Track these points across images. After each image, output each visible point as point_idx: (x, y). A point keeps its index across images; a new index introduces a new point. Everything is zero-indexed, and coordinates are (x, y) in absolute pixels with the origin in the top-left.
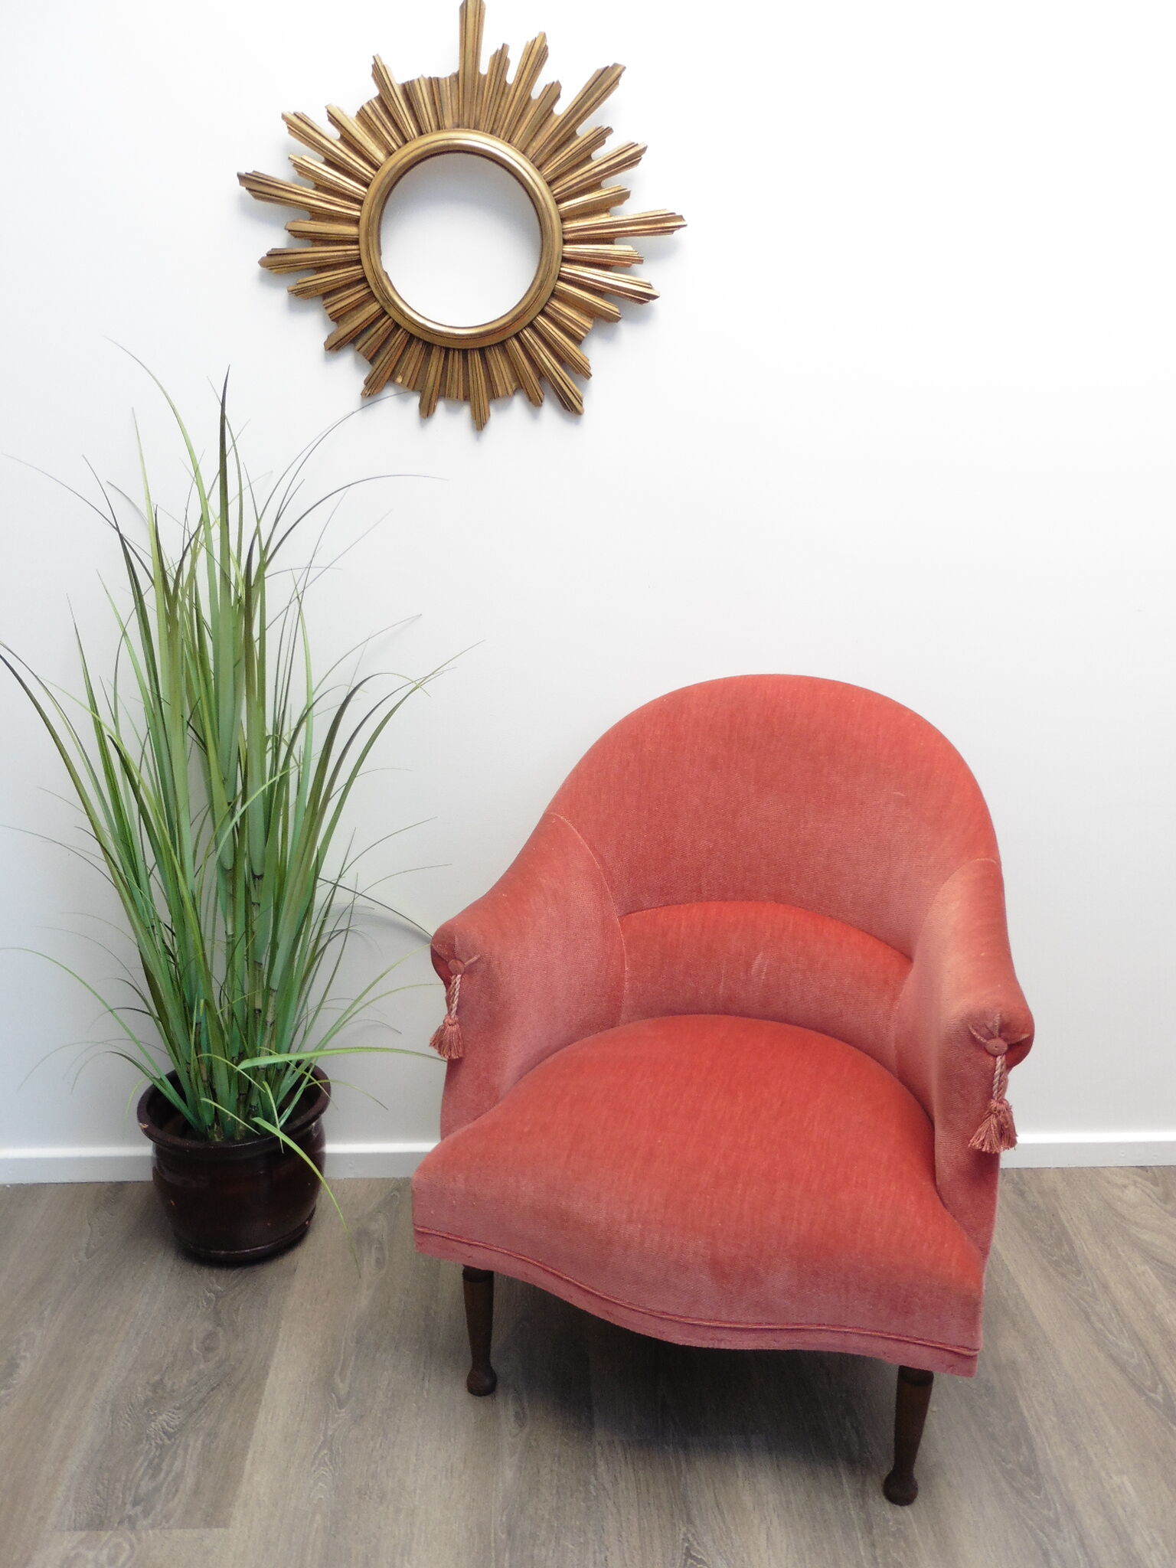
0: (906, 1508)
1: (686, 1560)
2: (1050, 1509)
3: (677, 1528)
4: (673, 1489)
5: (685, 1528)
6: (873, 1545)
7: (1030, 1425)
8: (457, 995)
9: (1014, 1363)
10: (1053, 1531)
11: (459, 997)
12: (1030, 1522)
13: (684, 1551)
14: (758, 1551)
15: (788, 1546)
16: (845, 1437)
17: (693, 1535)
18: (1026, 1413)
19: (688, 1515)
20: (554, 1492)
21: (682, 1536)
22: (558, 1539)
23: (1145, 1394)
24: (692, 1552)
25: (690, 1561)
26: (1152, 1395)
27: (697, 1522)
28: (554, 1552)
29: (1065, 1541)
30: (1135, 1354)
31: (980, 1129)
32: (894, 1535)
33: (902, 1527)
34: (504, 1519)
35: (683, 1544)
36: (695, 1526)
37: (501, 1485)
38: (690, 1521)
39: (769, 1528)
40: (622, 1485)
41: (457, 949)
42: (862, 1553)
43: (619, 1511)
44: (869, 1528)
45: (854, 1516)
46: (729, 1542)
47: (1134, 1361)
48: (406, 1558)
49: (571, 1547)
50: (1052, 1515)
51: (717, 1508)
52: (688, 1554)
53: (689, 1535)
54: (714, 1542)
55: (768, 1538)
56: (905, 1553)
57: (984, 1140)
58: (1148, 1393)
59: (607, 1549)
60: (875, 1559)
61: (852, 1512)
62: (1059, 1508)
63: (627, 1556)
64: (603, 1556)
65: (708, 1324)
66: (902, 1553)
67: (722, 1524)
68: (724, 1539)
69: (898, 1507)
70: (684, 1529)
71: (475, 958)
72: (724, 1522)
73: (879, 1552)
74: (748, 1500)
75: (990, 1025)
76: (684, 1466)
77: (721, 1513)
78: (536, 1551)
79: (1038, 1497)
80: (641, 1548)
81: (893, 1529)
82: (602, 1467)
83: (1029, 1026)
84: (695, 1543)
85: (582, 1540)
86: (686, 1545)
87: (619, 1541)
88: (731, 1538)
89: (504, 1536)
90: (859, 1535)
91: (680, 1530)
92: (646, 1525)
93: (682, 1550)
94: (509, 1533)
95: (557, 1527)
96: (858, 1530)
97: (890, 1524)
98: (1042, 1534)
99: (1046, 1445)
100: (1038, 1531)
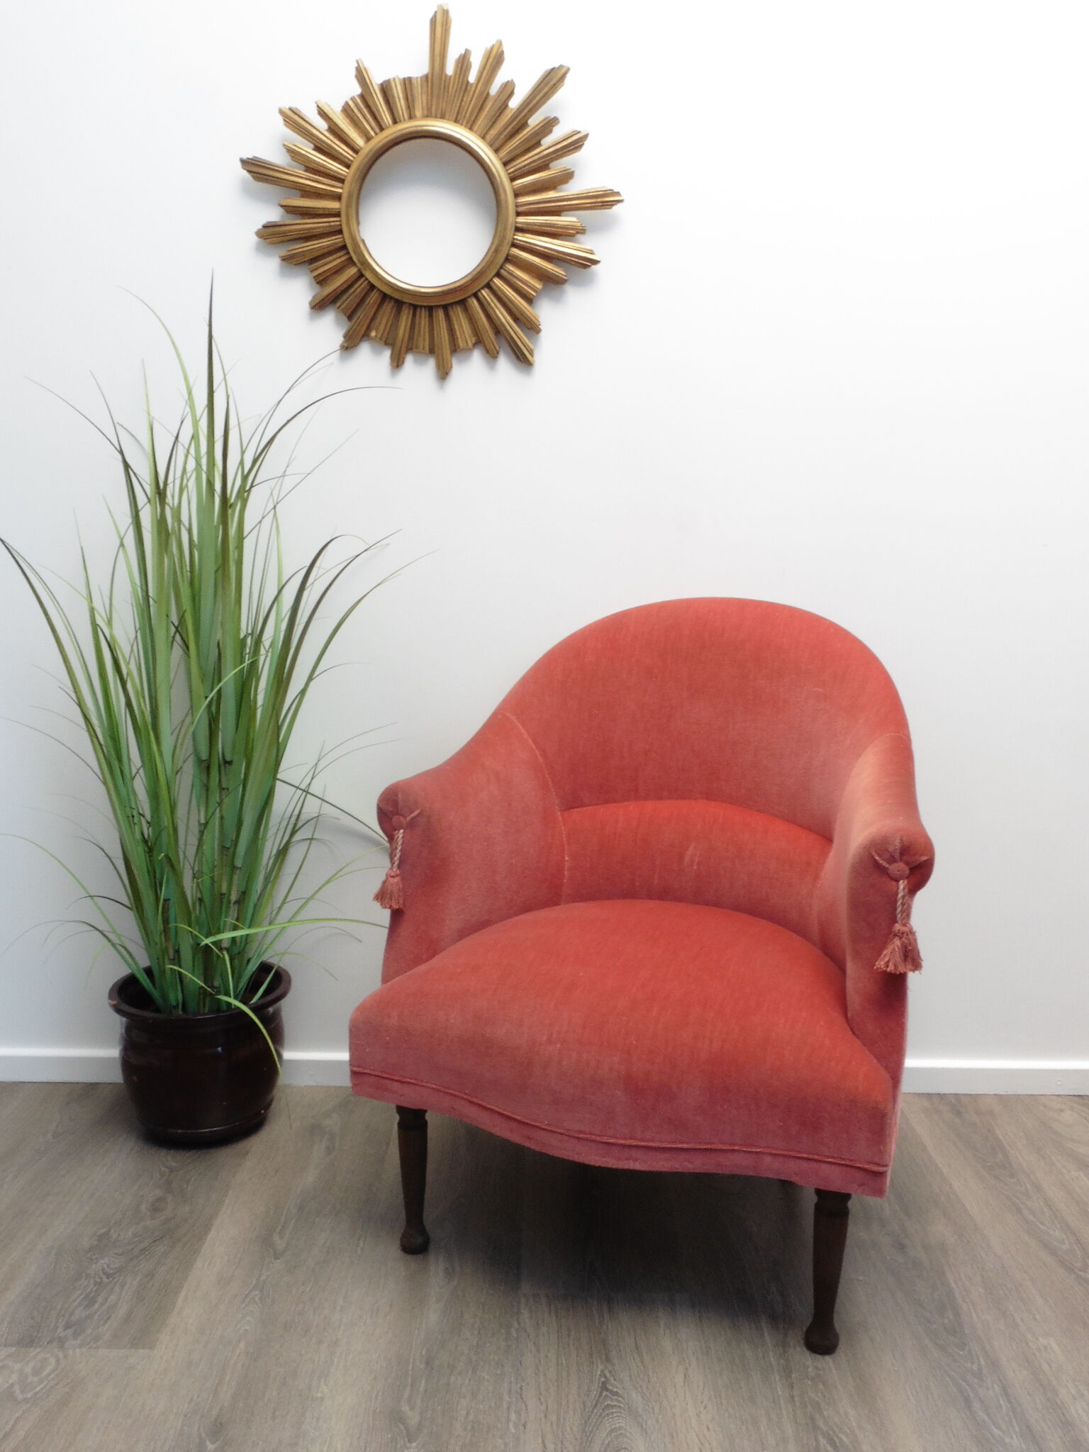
0: (827, 1358)
1: (601, 1392)
2: (973, 1363)
3: (595, 1366)
4: (594, 1334)
5: (603, 1367)
6: (792, 1387)
7: (957, 1296)
8: (399, 848)
9: (943, 1244)
10: (976, 1381)
11: (401, 850)
12: (952, 1373)
13: (600, 1385)
14: (675, 1387)
15: (704, 1384)
16: (769, 1298)
17: (610, 1372)
18: (953, 1285)
19: (607, 1355)
20: (476, 1332)
21: (599, 1373)
22: (474, 1371)
23: (1076, 1273)
24: (607, 1385)
25: (605, 1393)
27: (616, 1361)
28: (470, 1380)
29: (988, 1390)
30: (1066, 1241)
31: (885, 952)
32: (812, 1379)
33: (822, 1372)
34: (424, 1352)
35: (599, 1380)
36: (613, 1365)
37: (424, 1325)
38: (608, 1360)
39: (687, 1369)
40: (544, 1329)
41: (401, 803)
42: (780, 1393)
43: (538, 1351)
44: (787, 1372)
45: (773, 1362)
46: (646, 1379)
47: (1066, 1247)
48: (323, 1380)
49: (487, 1377)
50: (975, 1367)
51: (636, 1351)
52: (604, 1387)
53: (608, 1375)
54: (631, 1378)
55: (685, 1377)
56: (823, 1394)
57: (888, 962)
58: (1076, 1270)
59: (524, 1380)
60: (792, 1397)
61: (772, 1359)
62: (983, 1363)
63: (542, 1387)
64: (519, 1386)
65: (622, 1142)
66: (820, 1394)
67: (640, 1364)
68: (642, 1376)
69: (819, 1357)
70: (601, 1367)
71: (416, 812)
72: (642, 1362)
73: (796, 1393)
74: (667, 1344)
75: (891, 849)
76: (606, 1316)
77: (640, 1354)
78: (452, 1379)
79: (962, 1353)
80: (557, 1380)
81: (813, 1374)
82: (525, 1314)
83: (928, 849)
84: (612, 1379)
85: (498, 1372)
86: (603, 1379)
87: (536, 1374)
88: (649, 1376)
89: (422, 1366)
90: (778, 1377)
91: (597, 1366)
92: (564, 1362)
93: (598, 1384)
94: (427, 1363)
95: (476, 1361)
96: (776, 1373)
97: (810, 1370)
98: (964, 1384)
99: (972, 1311)
100: (960, 1381)
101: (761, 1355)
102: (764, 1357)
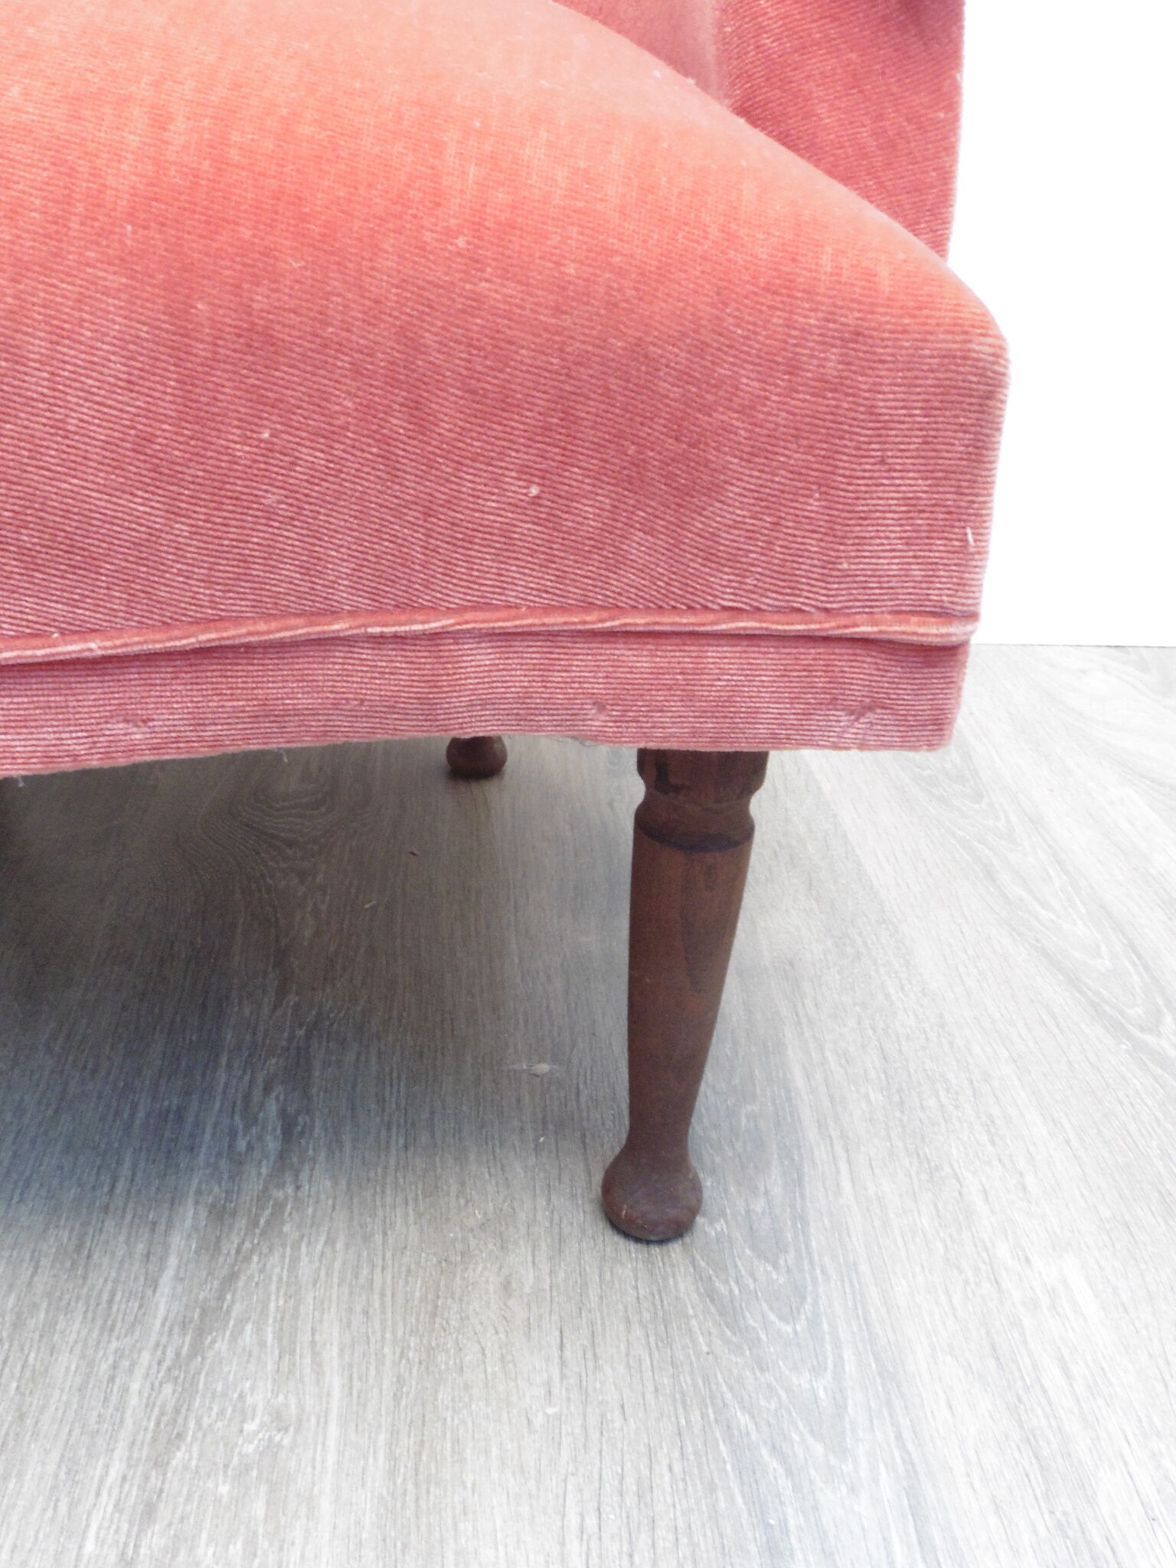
2: (818, 1370)
6: (147, 1513)
7: (806, 1115)
9: (791, 964)
10: (819, 1449)
12: (743, 1419)
16: (242, 1145)
18: (800, 1082)
26: (1150, 1039)
29: (853, 1490)
30: (1104, 949)
45: (134, 1400)
50: (822, 1387)
56: (251, 1542)
61: (135, 1386)
62: (850, 1366)
79: (789, 1329)
81: (250, 1449)
90: (116, 1469)
96: (121, 1450)
97: (250, 1427)
98: (774, 1464)
99: (843, 1166)
100: (765, 1452)
101: (104, 1367)
102: (112, 1379)
